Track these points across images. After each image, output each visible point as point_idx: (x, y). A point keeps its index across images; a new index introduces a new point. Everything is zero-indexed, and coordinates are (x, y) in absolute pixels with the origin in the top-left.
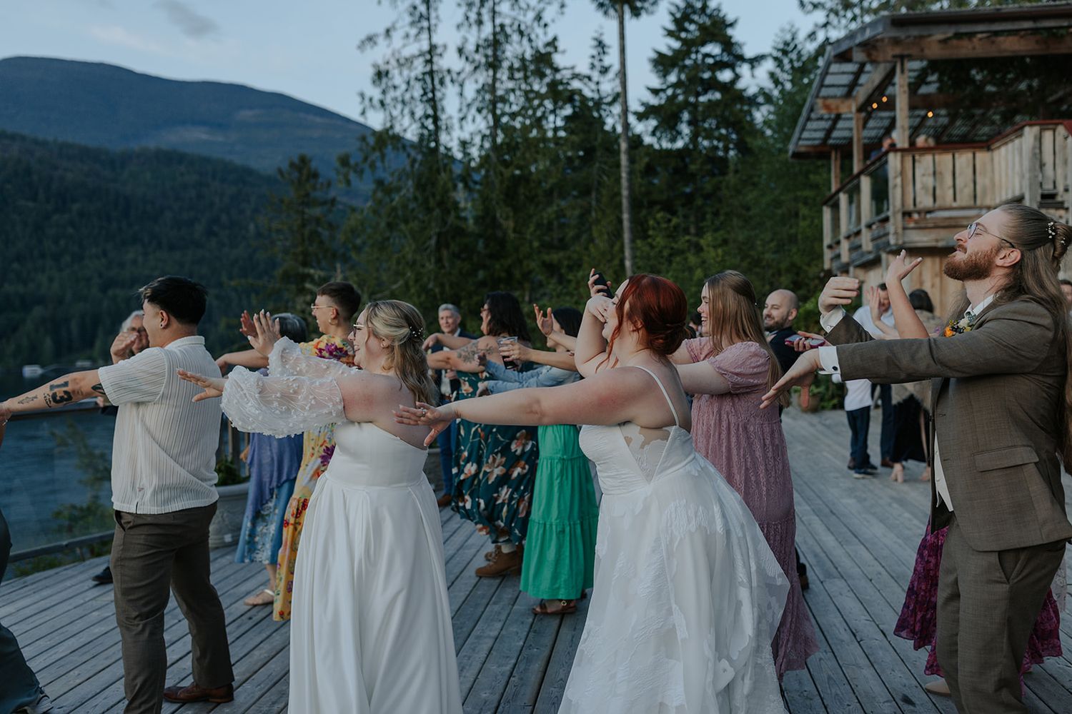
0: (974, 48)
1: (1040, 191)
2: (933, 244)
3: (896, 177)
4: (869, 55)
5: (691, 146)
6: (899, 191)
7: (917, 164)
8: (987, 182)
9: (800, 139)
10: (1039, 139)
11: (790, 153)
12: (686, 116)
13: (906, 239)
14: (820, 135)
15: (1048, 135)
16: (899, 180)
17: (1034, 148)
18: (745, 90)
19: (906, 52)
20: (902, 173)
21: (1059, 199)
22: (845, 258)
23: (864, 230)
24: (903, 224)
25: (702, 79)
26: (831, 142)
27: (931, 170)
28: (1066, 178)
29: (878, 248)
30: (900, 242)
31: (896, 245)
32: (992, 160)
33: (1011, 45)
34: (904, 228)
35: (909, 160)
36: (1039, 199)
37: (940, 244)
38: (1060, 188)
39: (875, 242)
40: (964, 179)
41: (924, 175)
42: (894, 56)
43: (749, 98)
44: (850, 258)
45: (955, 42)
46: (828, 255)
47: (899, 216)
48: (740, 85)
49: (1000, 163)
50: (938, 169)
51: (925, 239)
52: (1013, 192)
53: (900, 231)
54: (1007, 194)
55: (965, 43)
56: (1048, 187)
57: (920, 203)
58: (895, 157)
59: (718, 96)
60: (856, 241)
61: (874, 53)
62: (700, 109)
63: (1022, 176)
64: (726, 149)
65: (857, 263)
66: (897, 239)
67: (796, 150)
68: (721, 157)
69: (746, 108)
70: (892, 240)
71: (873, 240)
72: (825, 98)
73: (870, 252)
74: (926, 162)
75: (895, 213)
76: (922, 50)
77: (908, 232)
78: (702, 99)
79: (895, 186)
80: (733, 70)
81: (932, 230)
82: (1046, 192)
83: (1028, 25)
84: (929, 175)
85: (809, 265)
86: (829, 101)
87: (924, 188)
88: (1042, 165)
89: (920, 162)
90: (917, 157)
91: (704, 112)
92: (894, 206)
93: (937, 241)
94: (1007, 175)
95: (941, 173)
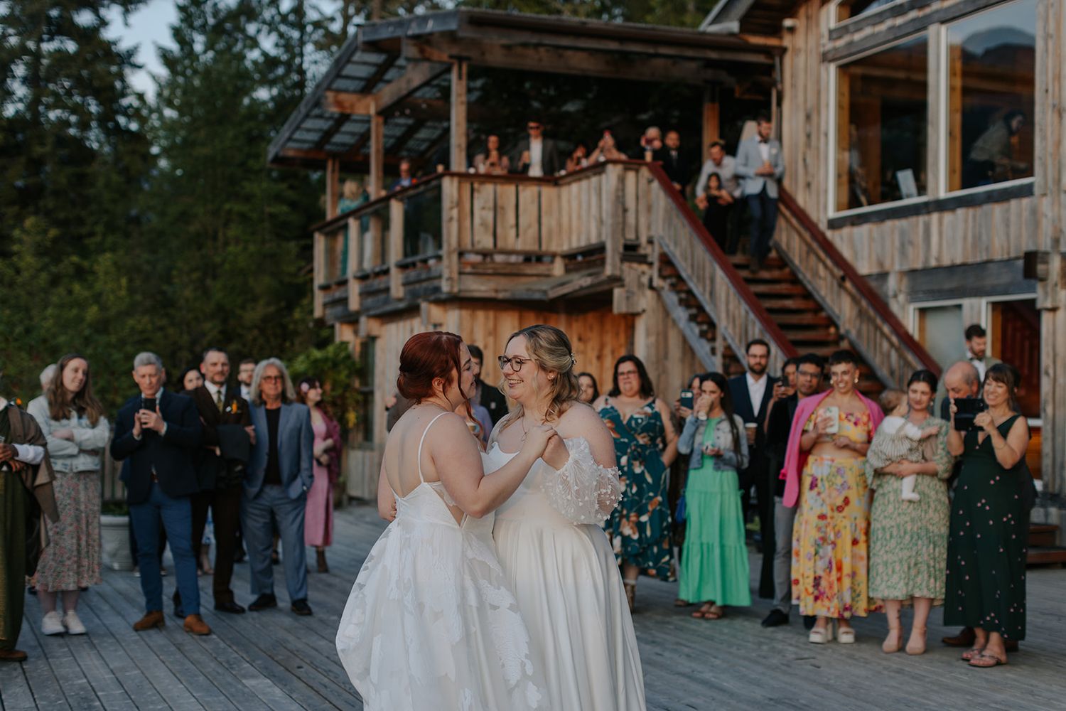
0: (540, 60)
1: (622, 242)
2: (492, 295)
3: (452, 208)
4: (422, 51)
5: (28, 116)
6: (454, 226)
7: (476, 195)
8: (554, 223)
9: (290, 139)
10: (622, 180)
11: (270, 156)
12: (20, 70)
13: (463, 287)
14: (314, 137)
15: (631, 176)
16: (455, 213)
17: (617, 190)
18: (115, 43)
19: (465, 54)
20: (459, 204)
21: (642, 251)
22: (354, 304)
23: (394, 271)
24: (460, 268)
25: (49, 18)
26: (328, 147)
27: (491, 204)
28: (649, 227)
29: (415, 295)
30: (456, 290)
31: (449, 293)
32: (559, 197)
33: (580, 63)
34: (461, 273)
35: (467, 187)
36: (621, 249)
37: (501, 296)
38: (643, 240)
39: (411, 287)
40: (528, 217)
41: (483, 208)
42: (451, 57)
43: (118, 55)
44: (361, 304)
45: (519, 50)
46: (319, 298)
47: (455, 257)
48: (108, 34)
49: (569, 202)
50: (499, 202)
51: (483, 288)
52: (588, 239)
53: (455, 275)
54: (579, 239)
55: (531, 52)
56: (631, 235)
57: (479, 242)
58: (452, 181)
59: (71, 46)
60: (377, 283)
61: (428, 49)
62: (45, 62)
63: (601, 222)
64: (84, 126)
65: (372, 312)
66: (452, 287)
67: (281, 154)
68: (74, 138)
69: (114, 69)
70: (445, 287)
71: (405, 284)
72: (338, 91)
73: (400, 300)
74: (487, 192)
75: (450, 253)
76: (483, 54)
77: (464, 277)
78: (47, 47)
79: (451, 219)
80: (96, 12)
81: (492, 278)
82: (629, 243)
83: (613, 46)
84: (489, 209)
85: (243, 307)
86: (343, 97)
87: (483, 224)
88: (625, 210)
89: (479, 191)
90: (476, 186)
91: (50, 67)
92: (449, 245)
93: (496, 291)
94: (579, 217)
95: (503, 208)
